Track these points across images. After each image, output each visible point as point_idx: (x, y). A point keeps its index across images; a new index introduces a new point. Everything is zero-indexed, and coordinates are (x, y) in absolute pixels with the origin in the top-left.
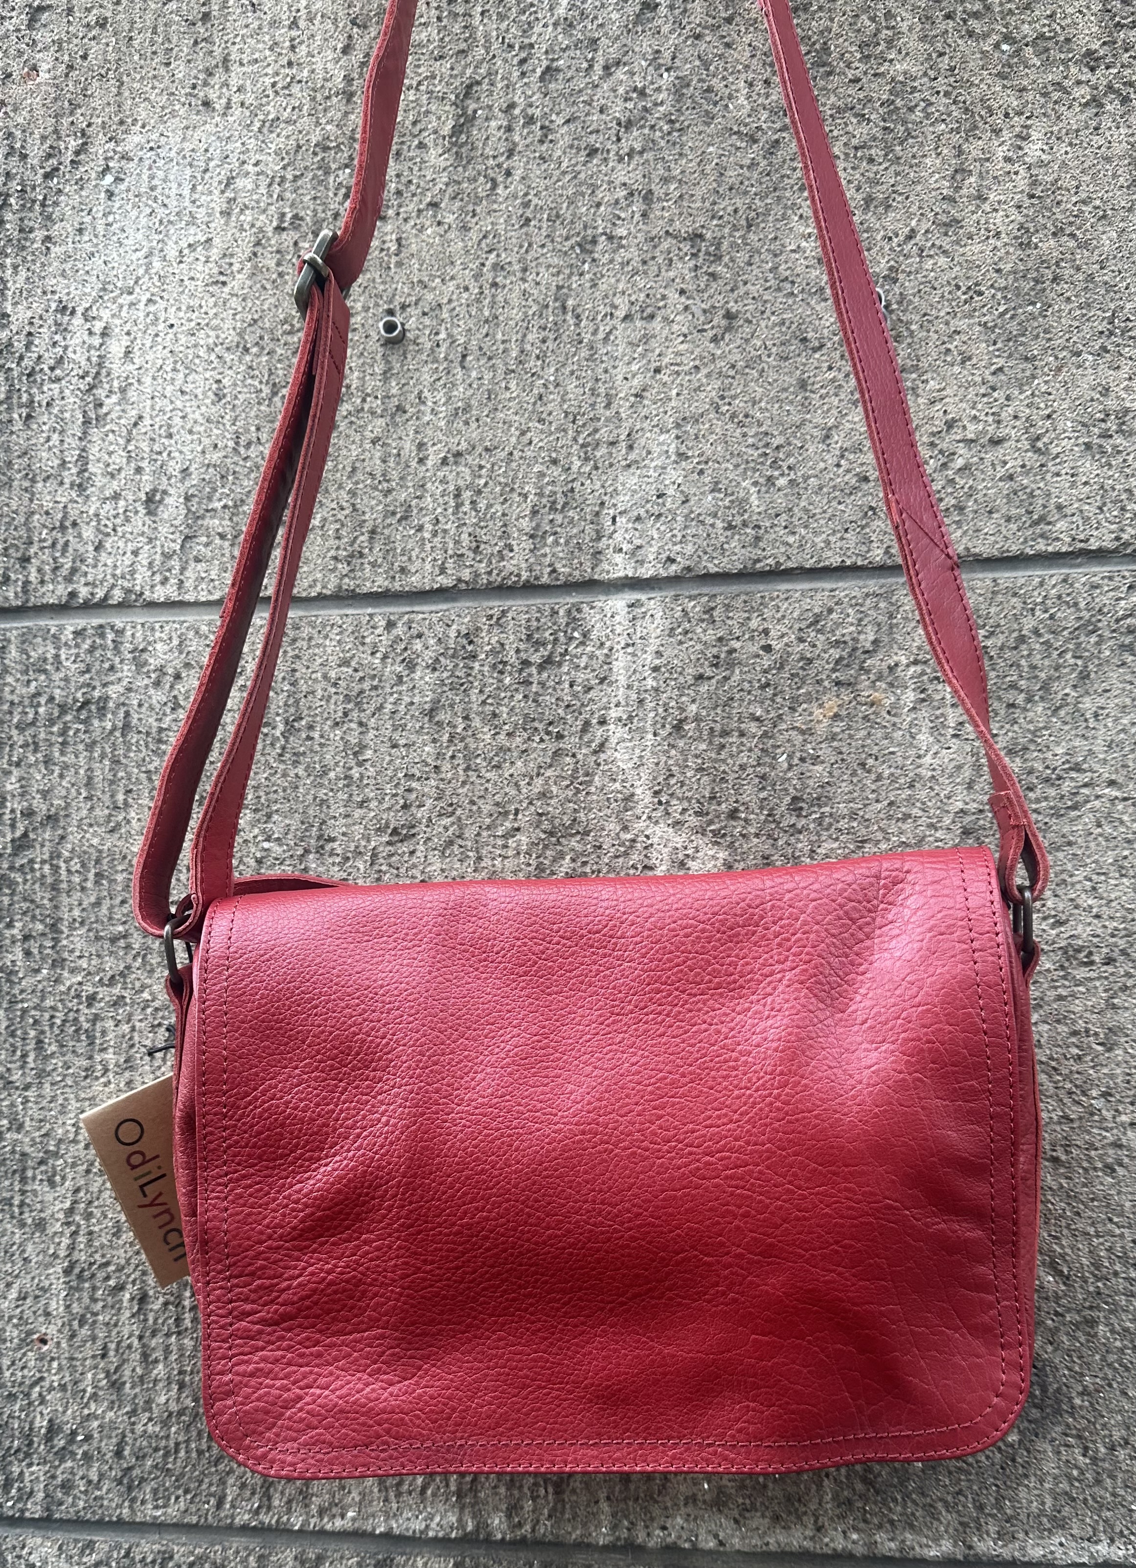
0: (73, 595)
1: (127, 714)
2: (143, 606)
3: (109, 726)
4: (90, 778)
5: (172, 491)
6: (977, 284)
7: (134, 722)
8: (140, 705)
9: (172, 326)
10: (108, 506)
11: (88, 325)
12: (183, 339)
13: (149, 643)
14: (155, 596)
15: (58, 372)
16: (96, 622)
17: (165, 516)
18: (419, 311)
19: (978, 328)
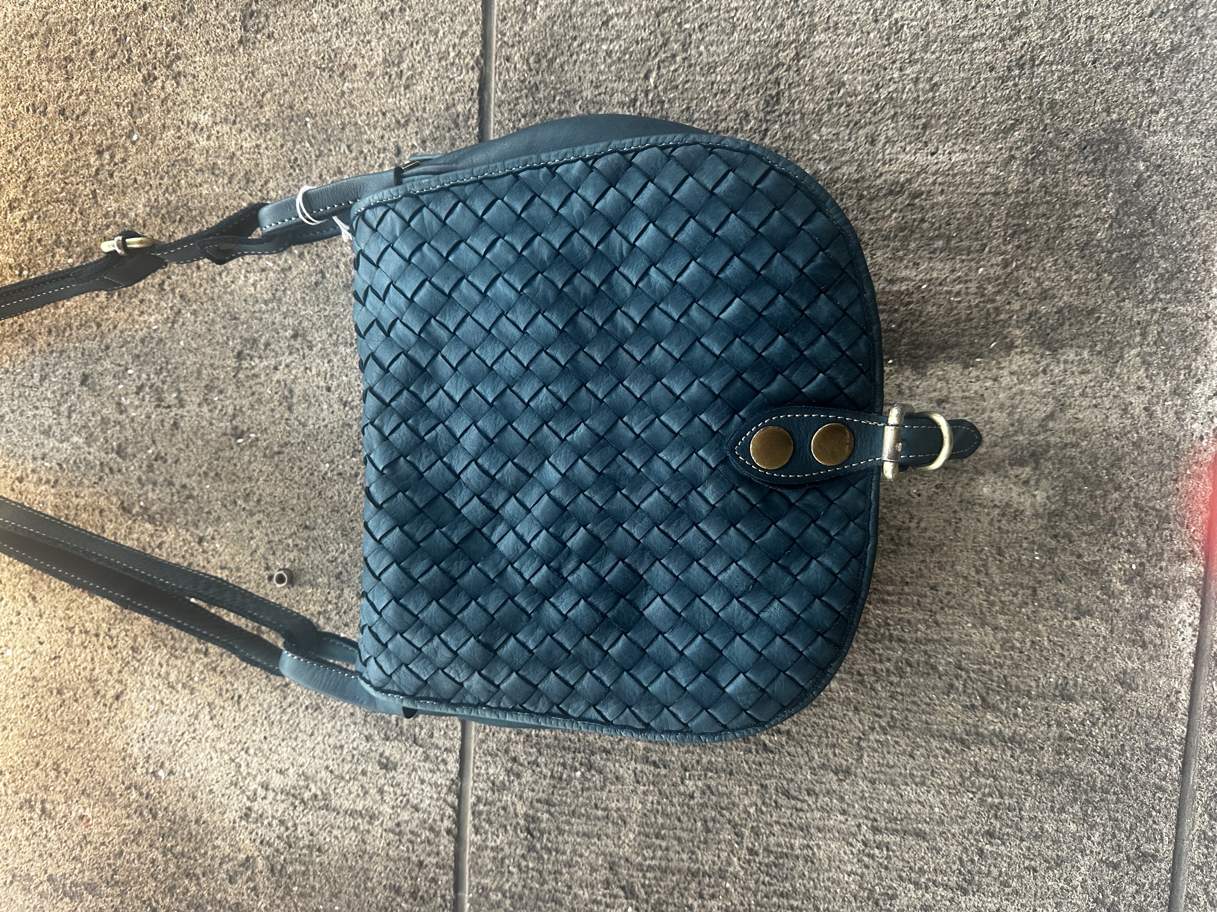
0: (449, 832)
1: (539, 801)
2: (462, 780)
3: (546, 816)
4: (584, 834)
5: (381, 750)
6: (289, 161)
7: (544, 796)
8: (533, 790)
9: (265, 738)
10: (387, 798)
11: (259, 799)
12: (275, 730)
13: (488, 778)
14: (454, 770)
15: (290, 824)
16: (470, 817)
17: (398, 757)
18: (271, 557)
19: (319, 162)
